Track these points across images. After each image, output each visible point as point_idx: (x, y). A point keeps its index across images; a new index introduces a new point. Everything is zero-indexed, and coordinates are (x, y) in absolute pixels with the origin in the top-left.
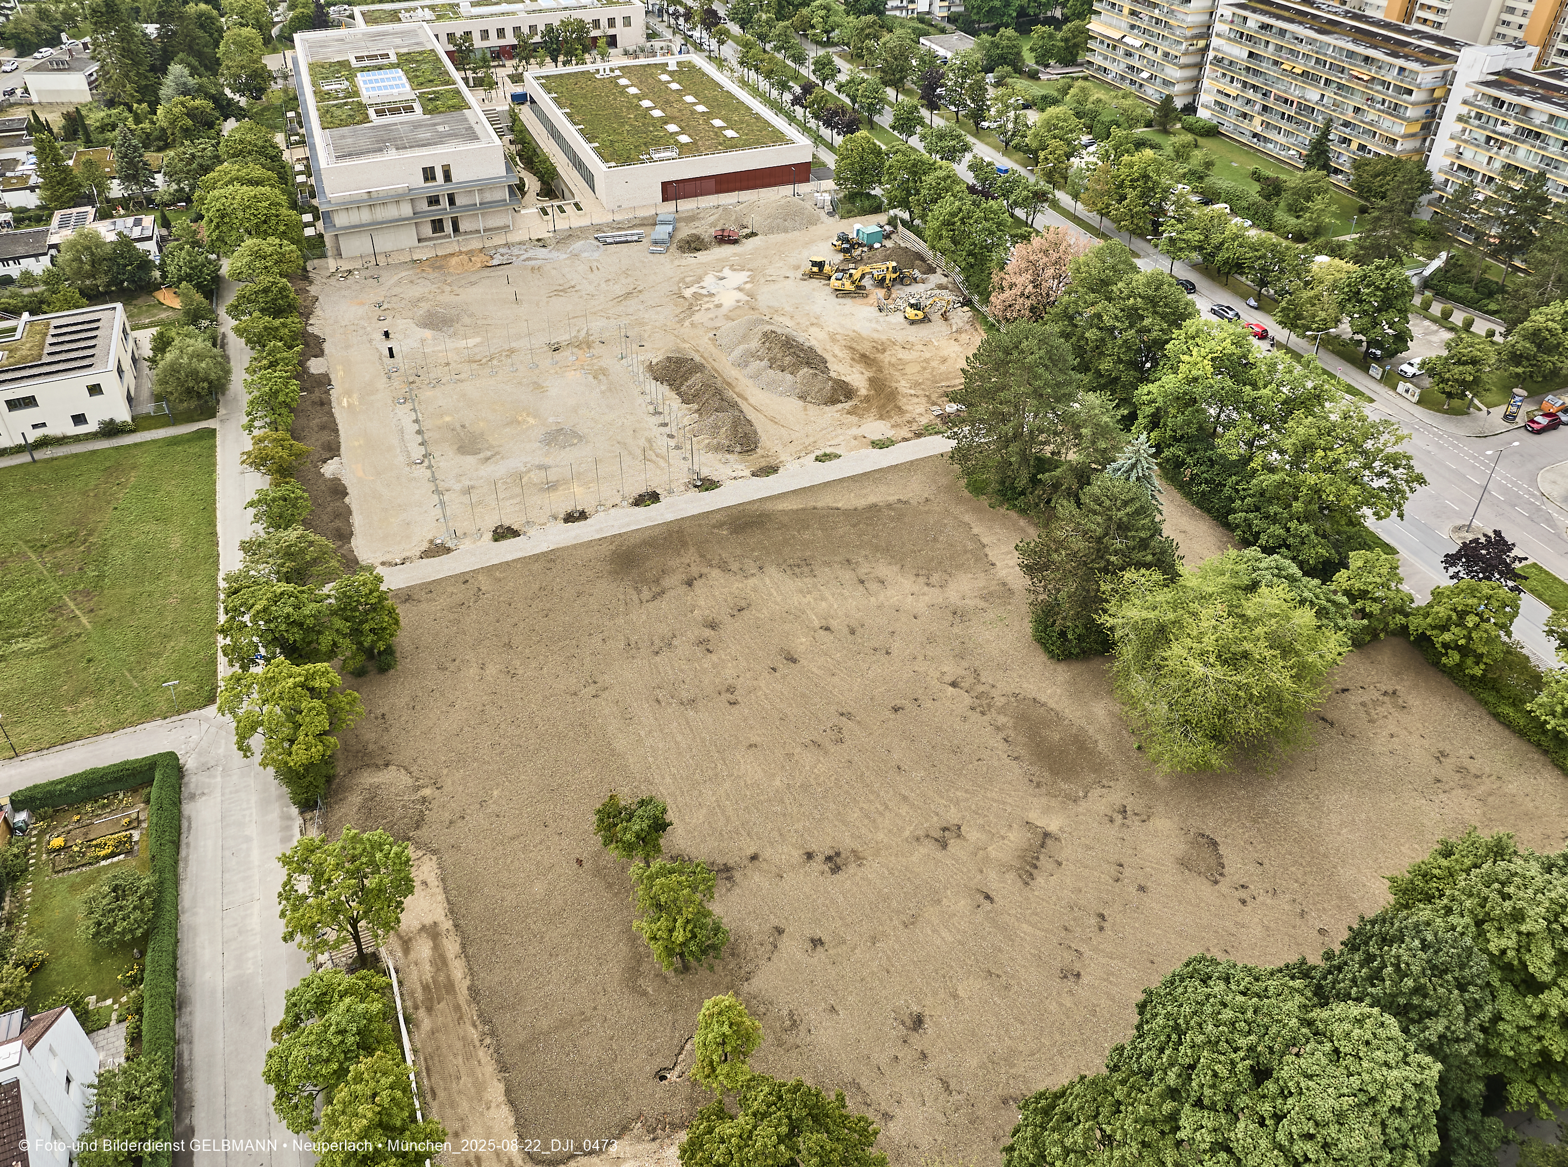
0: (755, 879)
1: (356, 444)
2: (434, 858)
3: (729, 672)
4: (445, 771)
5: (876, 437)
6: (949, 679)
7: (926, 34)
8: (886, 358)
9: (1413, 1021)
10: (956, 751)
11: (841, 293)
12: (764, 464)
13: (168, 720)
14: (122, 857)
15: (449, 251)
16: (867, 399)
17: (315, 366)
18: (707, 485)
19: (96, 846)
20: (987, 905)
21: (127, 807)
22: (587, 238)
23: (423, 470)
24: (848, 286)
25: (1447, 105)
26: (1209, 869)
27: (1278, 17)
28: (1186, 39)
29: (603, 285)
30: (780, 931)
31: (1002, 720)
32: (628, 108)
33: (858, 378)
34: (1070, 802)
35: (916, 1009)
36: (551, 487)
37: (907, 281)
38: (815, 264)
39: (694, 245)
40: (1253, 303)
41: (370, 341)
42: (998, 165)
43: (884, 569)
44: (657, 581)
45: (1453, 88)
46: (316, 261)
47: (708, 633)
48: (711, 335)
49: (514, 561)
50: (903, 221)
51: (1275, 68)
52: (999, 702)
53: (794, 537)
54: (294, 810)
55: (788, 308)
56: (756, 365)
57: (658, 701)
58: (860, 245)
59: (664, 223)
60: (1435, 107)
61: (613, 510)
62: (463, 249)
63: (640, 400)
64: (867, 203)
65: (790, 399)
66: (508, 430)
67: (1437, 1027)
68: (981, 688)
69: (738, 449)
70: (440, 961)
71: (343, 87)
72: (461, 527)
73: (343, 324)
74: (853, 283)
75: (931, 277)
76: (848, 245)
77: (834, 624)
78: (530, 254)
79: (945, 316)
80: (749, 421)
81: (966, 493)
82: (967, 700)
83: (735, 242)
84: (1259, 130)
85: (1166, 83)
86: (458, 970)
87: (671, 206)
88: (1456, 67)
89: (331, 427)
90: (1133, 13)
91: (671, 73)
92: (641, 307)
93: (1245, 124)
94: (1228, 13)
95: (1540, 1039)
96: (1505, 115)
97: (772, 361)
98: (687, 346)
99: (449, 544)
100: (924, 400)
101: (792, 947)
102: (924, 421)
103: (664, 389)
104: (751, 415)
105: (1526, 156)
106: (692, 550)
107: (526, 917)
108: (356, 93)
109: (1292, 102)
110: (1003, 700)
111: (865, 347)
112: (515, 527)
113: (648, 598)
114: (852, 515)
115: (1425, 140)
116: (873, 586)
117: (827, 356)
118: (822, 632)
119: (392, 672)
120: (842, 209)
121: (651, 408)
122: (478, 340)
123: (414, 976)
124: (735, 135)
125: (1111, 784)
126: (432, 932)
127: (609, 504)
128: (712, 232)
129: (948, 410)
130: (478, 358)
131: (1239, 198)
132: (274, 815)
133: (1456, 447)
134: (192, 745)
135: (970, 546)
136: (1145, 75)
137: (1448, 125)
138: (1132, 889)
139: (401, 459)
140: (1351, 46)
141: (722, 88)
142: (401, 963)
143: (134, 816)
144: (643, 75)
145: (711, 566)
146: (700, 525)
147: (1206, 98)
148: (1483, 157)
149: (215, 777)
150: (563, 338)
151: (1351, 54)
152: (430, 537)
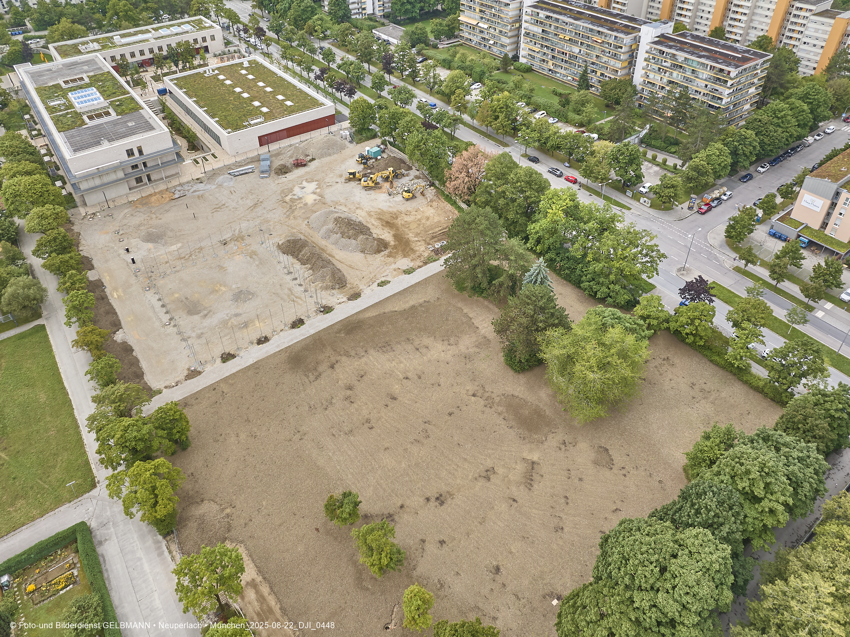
0: (405, 518)
1: (129, 319)
2: (242, 545)
3: (365, 412)
4: (234, 497)
5: (405, 268)
6: (471, 393)
7: (375, 27)
8: (399, 222)
9: (716, 529)
10: (483, 429)
11: (367, 188)
12: (352, 293)
13: (72, 503)
14: (71, 586)
15: (148, 193)
16: (395, 247)
17: (92, 276)
18: (327, 310)
19: (54, 584)
20: (515, 505)
21: (65, 558)
22: (224, 174)
23: (171, 328)
24: (371, 184)
25: (639, 52)
26: (607, 463)
27: (554, 12)
28: (510, 24)
29: (240, 201)
30: (423, 541)
31: (500, 409)
32: (229, 94)
33: (387, 236)
34: (540, 444)
35: (495, 563)
36: (246, 325)
37: (399, 176)
38: (351, 174)
39: (283, 170)
40: (567, 165)
41: (119, 255)
42: (429, 102)
43: (427, 341)
44: (315, 369)
45: (640, 44)
46: (72, 210)
47: (349, 392)
48: (306, 222)
49: (237, 372)
50: (389, 142)
51: (556, 37)
52: (497, 400)
53: (378, 330)
54: (160, 538)
55: (343, 201)
56: (335, 237)
57: (334, 435)
58: (371, 158)
59: (264, 160)
60: (633, 53)
61: (281, 333)
62: (157, 191)
63: (279, 267)
64: (369, 134)
65: (357, 253)
66: (212, 296)
67: (725, 529)
68: (487, 395)
69: (337, 287)
70: (261, 598)
71: (62, 102)
72: (203, 357)
73: (100, 247)
74: (373, 182)
75: (411, 172)
76: (364, 159)
77: (409, 375)
78: (195, 188)
79: (422, 193)
80: (339, 269)
81: (456, 292)
82: (482, 402)
83: (305, 165)
84: (552, 68)
85: (502, 46)
86: (272, 601)
87: (265, 149)
88: (640, 34)
89: (112, 312)
90: (481, 11)
91: (246, 69)
92: (265, 212)
93: (544, 65)
94: (529, 10)
95: (762, 520)
96: (666, 58)
97: (343, 234)
98: (295, 231)
99: (199, 369)
100: (423, 243)
101: (431, 548)
102: (426, 254)
103: (290, 258)
104: (339, 266)
105: (677, 76)
106: (329, 348)
107: (298, 565)
108: (71, 106)
109: (566, 54)
110: (498, 398)
111: (387, 217)
112: (232, 352)
113: (313, 379)
114: (403, 313)
115: (630, 69)
116: (424, 351)
117: (369, 226)
118: (405, 381)
119: (190, 448)
120: (356, 138)
121: (286, 270)
122: (179, 245)
123: (250, 609)
124: (292, 104)
125: (556, 430)
126: (253, 584)
127: (278, 330)
128: (291, 161)
129: (436, 246)
130: (183, 256)
131: (550, 107)
132: (150, 542)
133: (670, 227)
134: (91, 514)
135: (464, 320)
136: (491, 42)
137: (640, 63)
138: (576, 481)
139: (157, 324)
140: (591, 26)
141: (276, 74)
142: (242, 604)
143: (71, 562)
144: (231, 71)
145: (340, 355)
146: (329, 333)
147: (522, 53)
148: (658, 77)
149: (110, 529)
150: (227, 236)
151: (591, 30)
152: (187, 367)
